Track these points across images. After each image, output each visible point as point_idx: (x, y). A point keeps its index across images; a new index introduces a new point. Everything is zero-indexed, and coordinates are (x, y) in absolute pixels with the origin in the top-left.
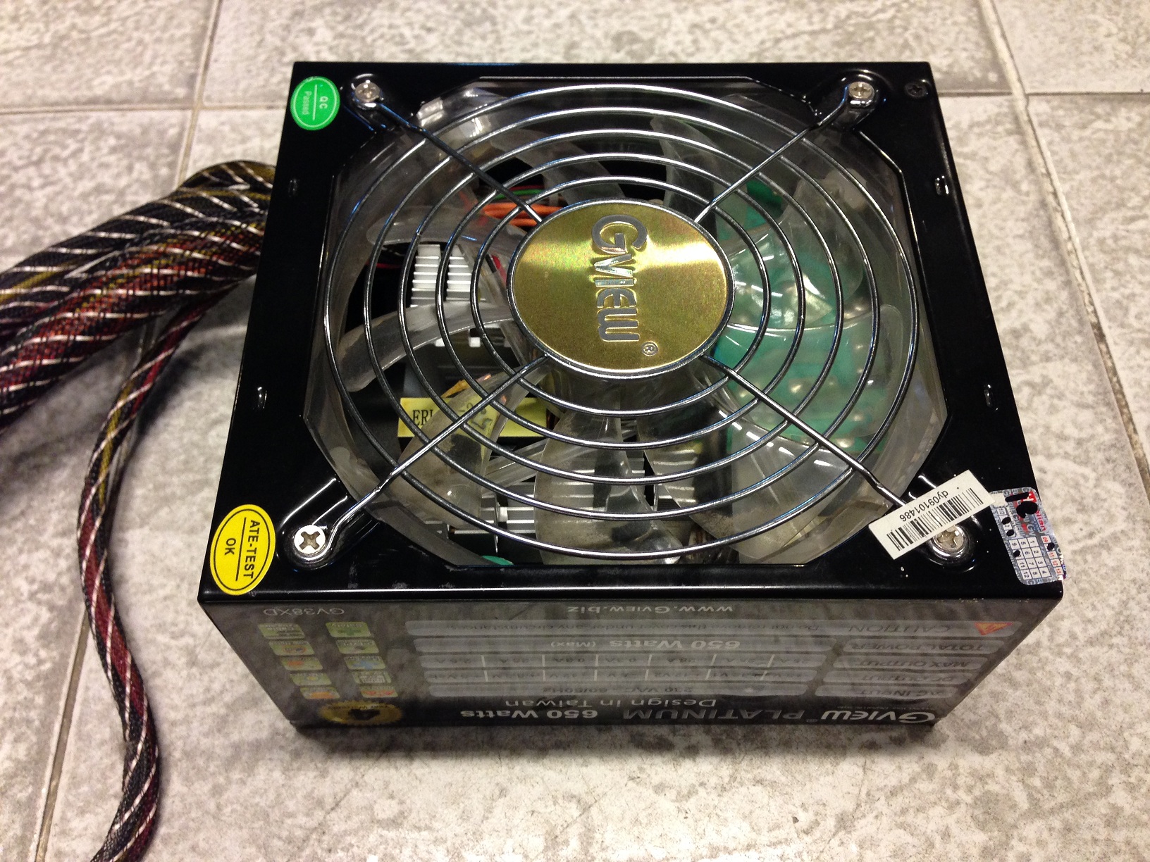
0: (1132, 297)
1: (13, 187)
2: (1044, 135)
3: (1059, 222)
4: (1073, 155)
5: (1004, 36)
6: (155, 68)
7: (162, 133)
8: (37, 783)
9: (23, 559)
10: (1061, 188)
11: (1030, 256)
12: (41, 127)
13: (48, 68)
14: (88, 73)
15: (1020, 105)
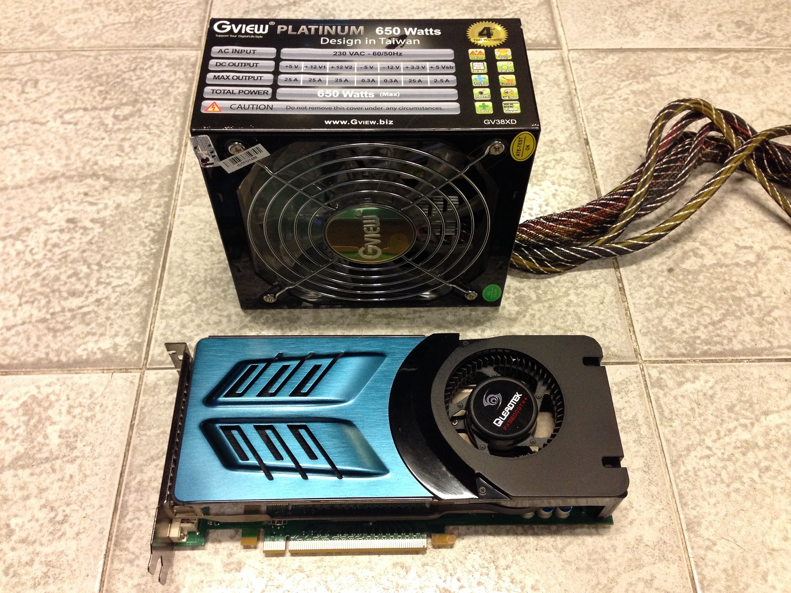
0: (603, 128)
1: (123, 80)
2: (574, 66)
3: (576, 100)
4: (586, 74)
5: (562, 26)
6: (184, 33)
7: (188, 60)
8: (153, 288)
9: (141, 215)
10: (579, 87)
11: (562, 113)
12: (134, 56)
13: (134, 32)
14: (153, 34)
15: (565, 54)
